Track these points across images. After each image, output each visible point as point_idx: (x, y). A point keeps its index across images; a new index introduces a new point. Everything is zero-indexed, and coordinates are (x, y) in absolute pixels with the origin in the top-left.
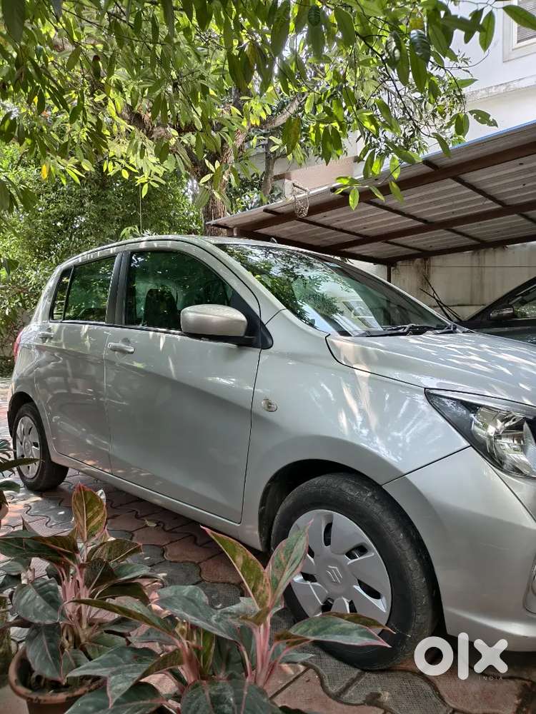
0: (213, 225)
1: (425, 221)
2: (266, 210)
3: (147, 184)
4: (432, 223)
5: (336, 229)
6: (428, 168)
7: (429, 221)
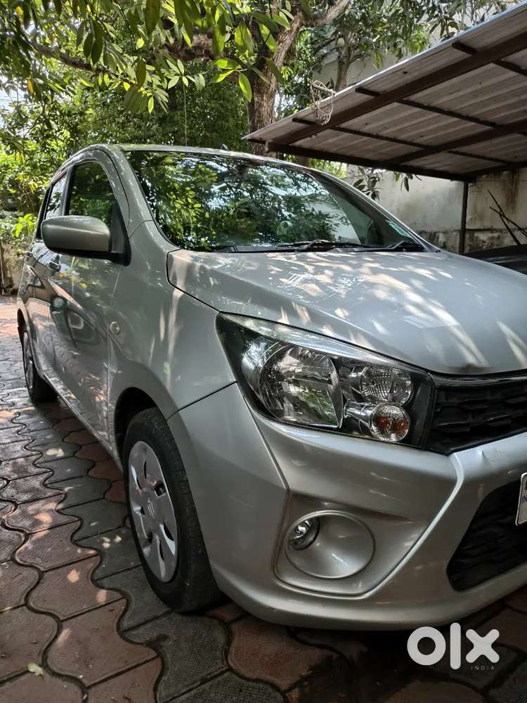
0: (249, 140)
1: (492, 124)
2: (295, 120)
3: (152, 98)
4: (501, 126)
5: (387, 139)
6: (464, 53)
7: (498, 123)
